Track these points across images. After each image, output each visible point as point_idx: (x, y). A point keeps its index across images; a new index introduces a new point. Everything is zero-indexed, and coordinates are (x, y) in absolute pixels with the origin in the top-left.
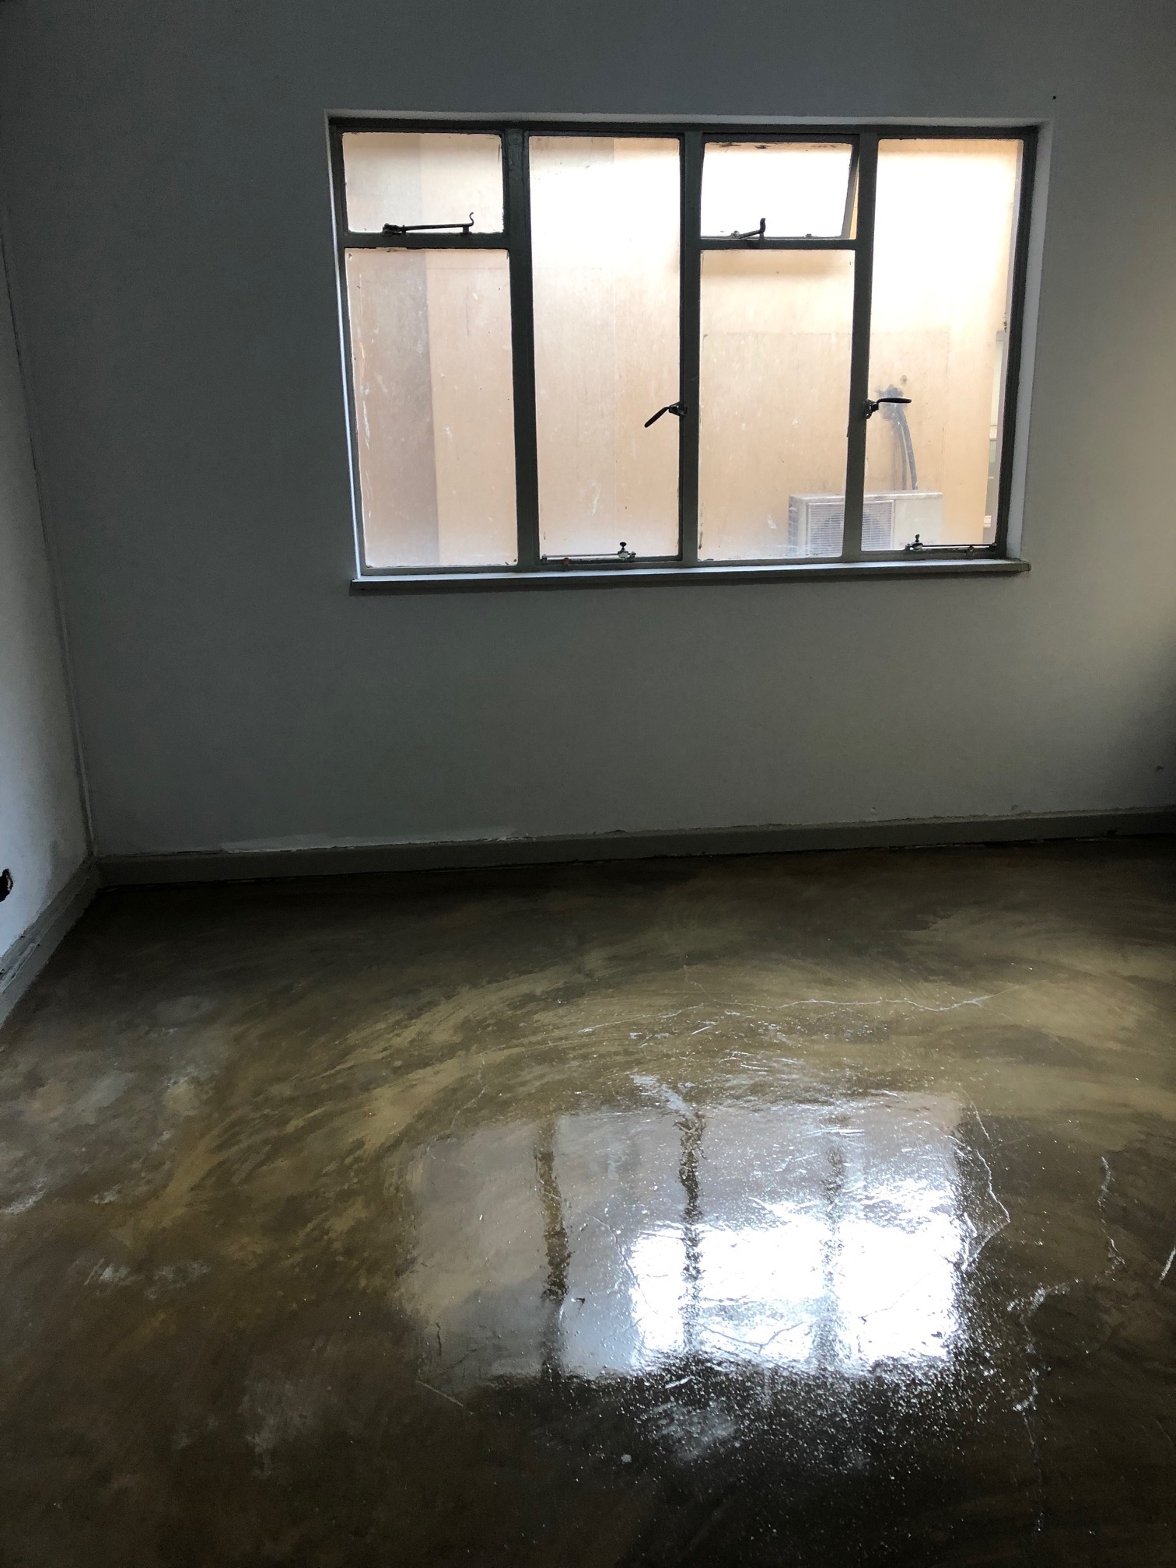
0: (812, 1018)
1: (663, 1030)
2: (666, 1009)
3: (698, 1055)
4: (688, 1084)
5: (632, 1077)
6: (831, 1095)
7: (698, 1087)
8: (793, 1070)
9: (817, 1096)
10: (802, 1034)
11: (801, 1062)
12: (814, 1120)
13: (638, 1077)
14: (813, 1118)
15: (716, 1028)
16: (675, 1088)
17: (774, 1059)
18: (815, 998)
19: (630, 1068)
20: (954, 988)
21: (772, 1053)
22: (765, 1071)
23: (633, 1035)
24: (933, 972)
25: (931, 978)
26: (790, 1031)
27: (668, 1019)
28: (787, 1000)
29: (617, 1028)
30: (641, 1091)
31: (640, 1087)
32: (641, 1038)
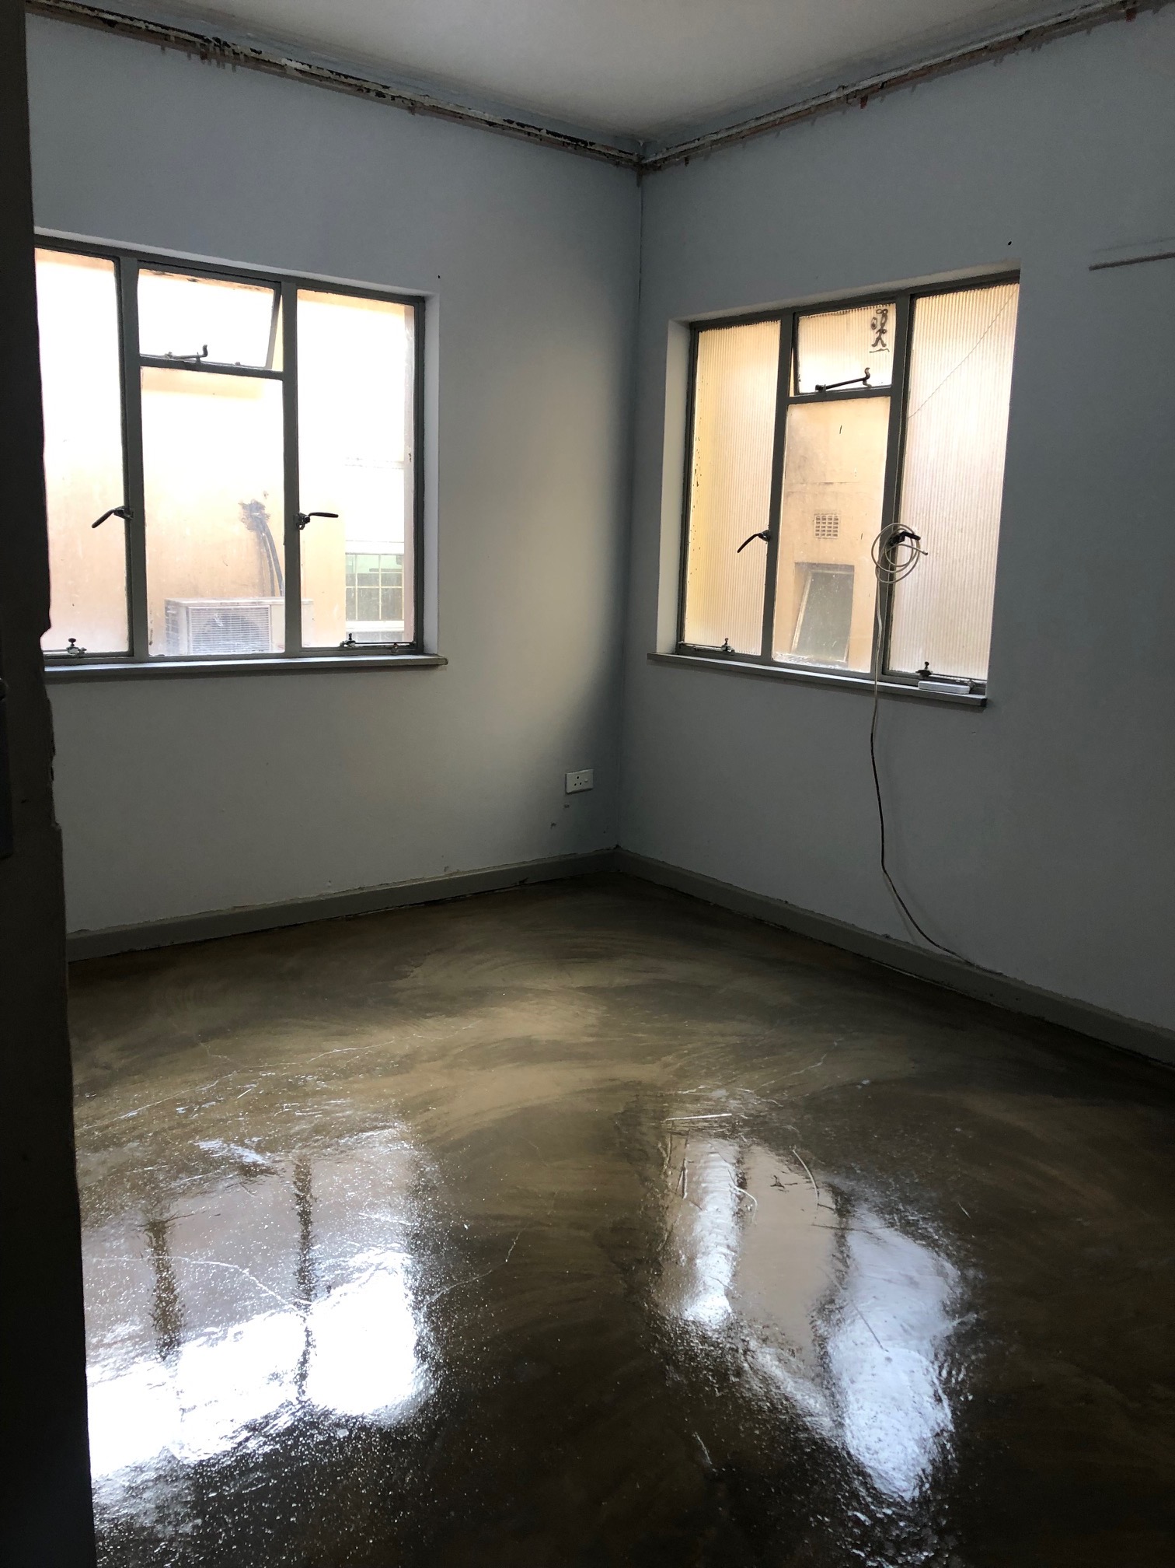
0: (342, 1065)
1: (207, 1101)
2: (202, 1082)
3: (252, 1114)
4: (255, 1139)
5: (196, 1144)
6: (386, 1121)
7: (264, 1139)
8: (343, 1108)
9: (375, 1124)
10: (339, 1078)
11: (349, 1100)
12: (381, 1143)
13: (203, 1143)
14: (379, 1141)
15: (258, 1089)
16: (243, 1145)
17: (323, 1103)
18: (337, 1049)
19: (192, 1137)
20: (450, 1020)
21: (319, 1099)
22: (320, 1114)
23: (180, 1110)
24: (428, 1010)
25: (428, 1015)
26: (328, 1078)
27: (209, 1090)
28: (312, 1054)
29: (162, 1107)
30: (212, 1153)
31: (209, 1150)
32: (190, 1111)
